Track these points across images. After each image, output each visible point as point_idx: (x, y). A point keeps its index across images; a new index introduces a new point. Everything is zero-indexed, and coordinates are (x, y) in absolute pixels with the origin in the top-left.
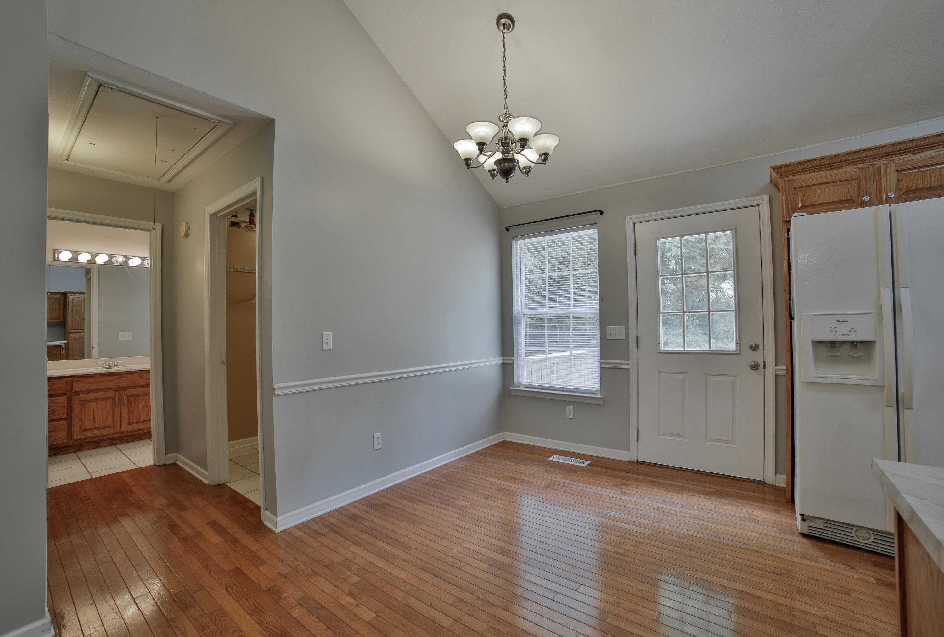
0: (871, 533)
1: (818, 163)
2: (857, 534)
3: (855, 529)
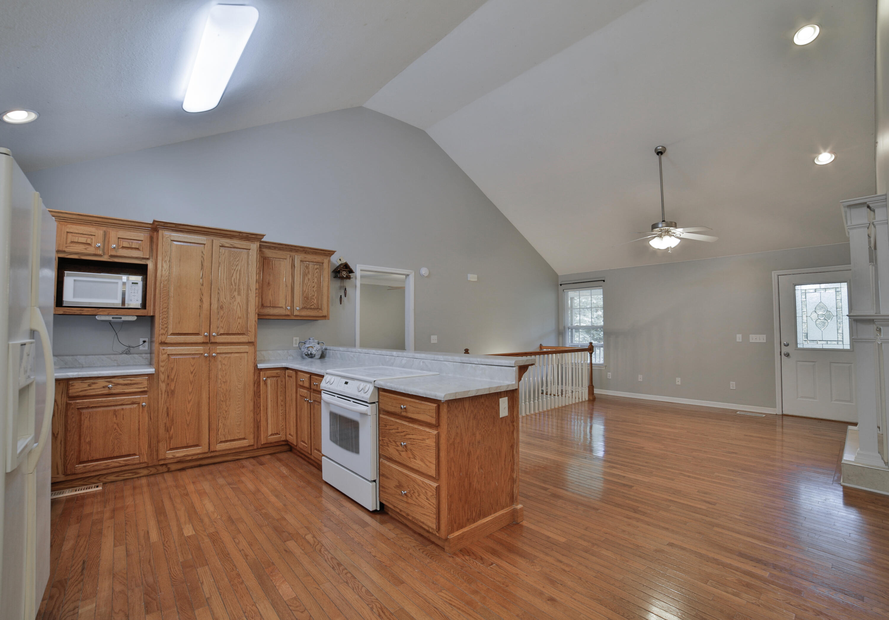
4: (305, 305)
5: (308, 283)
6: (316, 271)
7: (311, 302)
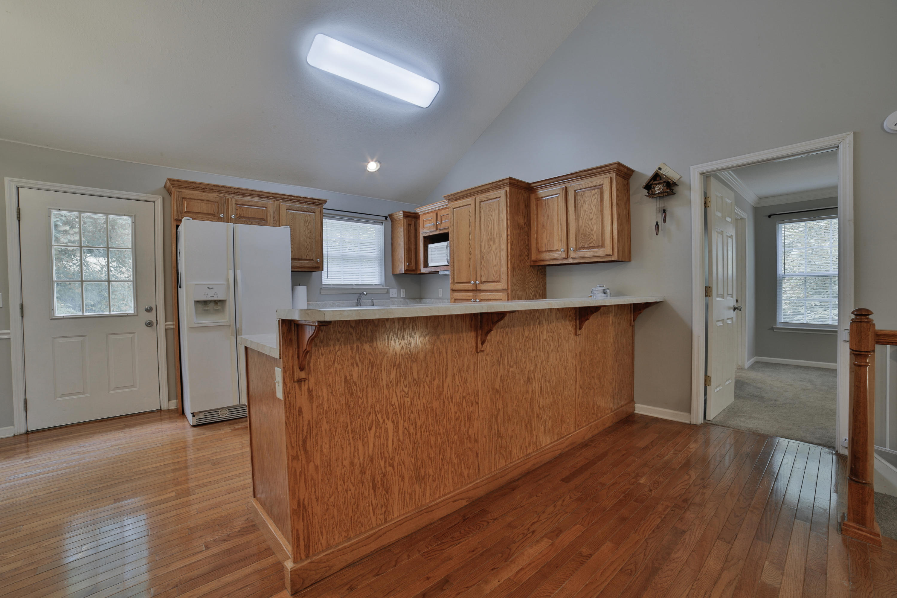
0: (227, 409)
1: (197, 185)
2: (222, 413)
3: (220, 411)
4: (582, 244)
5: (584, 216)
6: (594, 197)
7: (589, 239)
